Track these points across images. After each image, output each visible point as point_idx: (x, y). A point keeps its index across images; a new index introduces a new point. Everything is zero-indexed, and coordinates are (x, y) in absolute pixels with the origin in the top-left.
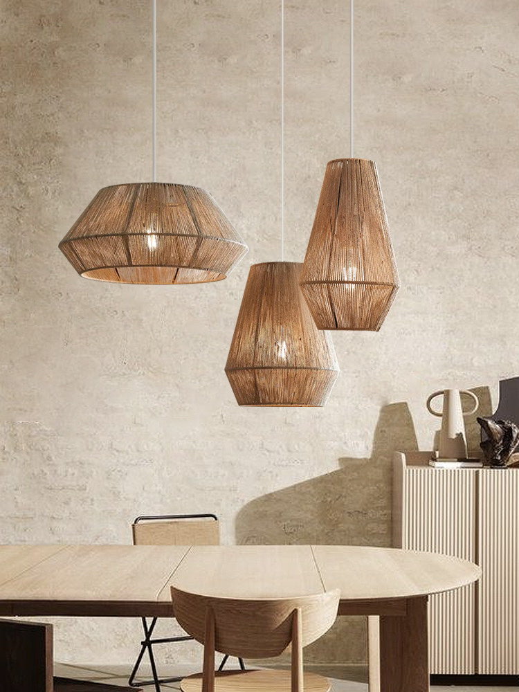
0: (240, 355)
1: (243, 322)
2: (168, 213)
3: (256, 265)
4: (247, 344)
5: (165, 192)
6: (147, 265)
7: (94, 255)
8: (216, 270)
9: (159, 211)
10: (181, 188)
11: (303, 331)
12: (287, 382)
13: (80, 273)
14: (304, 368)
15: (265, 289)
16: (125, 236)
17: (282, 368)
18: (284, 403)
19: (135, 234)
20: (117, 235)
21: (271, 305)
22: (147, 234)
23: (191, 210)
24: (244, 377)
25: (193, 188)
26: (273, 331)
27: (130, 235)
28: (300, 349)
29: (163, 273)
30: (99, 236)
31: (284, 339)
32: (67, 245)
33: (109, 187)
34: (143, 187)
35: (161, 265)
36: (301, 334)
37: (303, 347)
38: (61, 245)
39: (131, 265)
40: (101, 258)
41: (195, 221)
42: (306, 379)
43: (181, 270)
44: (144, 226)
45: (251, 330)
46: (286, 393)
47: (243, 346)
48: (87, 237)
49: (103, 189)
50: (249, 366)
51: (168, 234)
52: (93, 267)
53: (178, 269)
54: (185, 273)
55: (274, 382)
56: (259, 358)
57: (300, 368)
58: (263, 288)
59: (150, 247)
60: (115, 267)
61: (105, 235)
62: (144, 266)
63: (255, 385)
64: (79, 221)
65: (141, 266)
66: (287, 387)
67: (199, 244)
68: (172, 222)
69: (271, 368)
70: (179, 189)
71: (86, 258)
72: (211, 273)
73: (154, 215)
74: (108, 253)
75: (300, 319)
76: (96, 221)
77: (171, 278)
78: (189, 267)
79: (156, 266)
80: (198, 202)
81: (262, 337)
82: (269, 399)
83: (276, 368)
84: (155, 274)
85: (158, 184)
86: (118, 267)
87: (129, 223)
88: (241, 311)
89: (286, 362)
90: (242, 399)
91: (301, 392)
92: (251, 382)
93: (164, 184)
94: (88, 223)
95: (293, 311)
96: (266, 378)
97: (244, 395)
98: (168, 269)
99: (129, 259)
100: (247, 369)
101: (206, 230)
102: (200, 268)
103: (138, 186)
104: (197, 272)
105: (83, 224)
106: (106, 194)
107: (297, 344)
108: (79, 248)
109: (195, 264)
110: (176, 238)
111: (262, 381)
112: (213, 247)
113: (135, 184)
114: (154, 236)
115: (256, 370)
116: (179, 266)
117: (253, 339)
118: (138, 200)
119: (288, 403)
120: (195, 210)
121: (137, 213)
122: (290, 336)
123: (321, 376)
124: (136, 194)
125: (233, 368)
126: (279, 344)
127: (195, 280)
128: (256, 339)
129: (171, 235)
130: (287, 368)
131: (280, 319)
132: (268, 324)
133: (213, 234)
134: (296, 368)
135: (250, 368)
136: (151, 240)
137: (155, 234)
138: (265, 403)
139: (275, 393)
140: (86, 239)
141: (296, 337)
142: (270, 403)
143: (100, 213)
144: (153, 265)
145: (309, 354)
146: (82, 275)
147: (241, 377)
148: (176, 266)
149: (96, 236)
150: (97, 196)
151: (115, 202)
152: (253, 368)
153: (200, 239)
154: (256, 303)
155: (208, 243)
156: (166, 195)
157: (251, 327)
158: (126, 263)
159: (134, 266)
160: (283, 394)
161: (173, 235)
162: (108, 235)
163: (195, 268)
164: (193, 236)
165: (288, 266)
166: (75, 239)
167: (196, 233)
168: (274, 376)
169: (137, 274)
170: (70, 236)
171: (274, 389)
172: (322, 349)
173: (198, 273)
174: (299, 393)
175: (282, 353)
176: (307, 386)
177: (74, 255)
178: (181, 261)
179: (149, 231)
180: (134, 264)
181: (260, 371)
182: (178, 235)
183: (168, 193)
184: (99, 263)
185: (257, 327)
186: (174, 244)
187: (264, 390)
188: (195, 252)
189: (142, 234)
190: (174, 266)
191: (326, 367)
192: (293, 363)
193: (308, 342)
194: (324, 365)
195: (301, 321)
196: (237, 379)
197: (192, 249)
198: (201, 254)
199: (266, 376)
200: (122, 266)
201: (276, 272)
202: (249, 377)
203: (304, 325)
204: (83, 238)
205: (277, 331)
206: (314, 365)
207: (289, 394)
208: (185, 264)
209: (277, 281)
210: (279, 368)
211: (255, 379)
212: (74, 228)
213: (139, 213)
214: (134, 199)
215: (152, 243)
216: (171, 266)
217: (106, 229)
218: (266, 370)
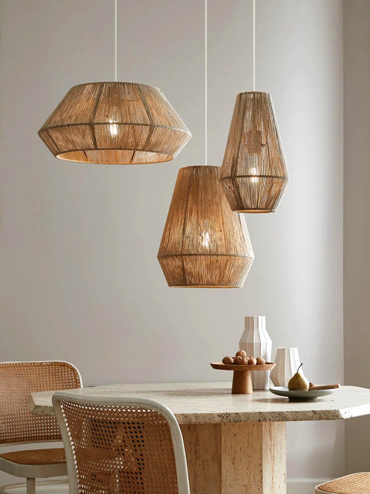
0: (170, 244)
1: (173, 216)
2: (127, 107)
3: (184, 169)
4: (176, 235)
5: (124, 90)
6: (109, 149)
7: (67, 140)
8: (165, 153)
9: (119, 105)
10: (137, 87)
11: (223, 224)
12: (209, 267)
13: (55, 155)
14: (224, 255)
15: (192, 189)
16: (91, 125)
17: (206, 255)
18: (207, 284)
19: (101, 124)
20: (86, 124)
21: (196, 202)
22: (109, 124)
23: (145, 104)
24: (174, 263)
25: (147, 87)
26: (198, 224)
27: (96, 124)
28: (221, 239)
29: (123, 155)
30: (71, 125)
31: (207, 231)
32: (45, 132)
33: (79, 86)
34: (106, 86)
35: (120, 149)
36: (222, 226)
37: (223, 237)
38: (40, 133)
39: (96, 148)
40: (73, 142)
41: (148, 113)
42: (226, 265)
43: (137, 152)
44: (107, 117)
45: (179, 223)
46: (209, 276)
47: (173, 237)
48: (61, 126)
49: (74, 87)
50: (178, 253)
51: (126, 124)
52: (66, 150)
53: (134, 152)
54: (141, 156)
55: (199, 267)
56: (186, 246)
57: (221, 255)
58: (189, 187)
59: (112, 134)
60: (84, 150)
61: (75, 125)
62: (107, 149)
63: (183, 269)
64: (55, 113)
65: (104, 149)
66: (210, 270)
67: (151, 132)
68: (130, 114)
69: (196, 255)
70: (136, 87)
71: (60, 143)
72: (161, 155)
73: (115, 108)
74: (77, 139)
75: (220, 214)
76: (68, 113)
77: (129, 160)
78: (143, 150)
79: (117, 149)
80: (151, 98)
81: (189, 229)
82: (195, 281)
83: (201, 255)
84: (116, 155)
85: (118, 83)
86: (86, 150)
87: (95, 115)
88: (171, 207)
89: (209, 250)
90: (172, 281)
91: (222, 276)
92: (179, 267)
93: (123, 83)
94: (61, 115)
95: (215, 207)
96: (192, 264)
97: (174, 277)
98: (126, 152)
99: (95, 144)
100: (176, 256)
101: (157, 120)
102: (152, 151)
103: (102, 84)
104: (150, 154)
105: (58, 115)
106: (77, 90)
107: (218, 235)
108: (55, 135)
109: (148, 147)
110: (133, 127)
111: (189, 266)
112: (163, 134)
113: (100, 83)
114: (115, 125)
115: (184, 257)
116: (135, 150)
117: (181, 231)
118: (102, 96)
119: (211, 285)
120: (148, 104)
121: (101, 107)
122: (212, 228)
123: (238, 262)
124: (101, 91)
125: (164, 255)
126: (203, 235)
127: (149, 161)
128: (184, 231)
129: (128, 124)
130: (210, 255)
131: (204, 213)
132: (194, 218)
133: (163, 124)
134: (217, 255)
135: (179, 255)
136: (113, 128)
137: (116, 124)
138: (191, 285)
139: (200, 276)
140: (60, 127)
141: (217, 229)
142: (195, 285)
143: (72, 106)
144: (114, 149)
145: (228, 243)
146: (57, 156)
147: (171, 263)
148: (133, 150)
149: (68, 125)
150: (69, 93)
151: (83, 97)
152: (182, 255)
153: (152, 127)
154: (184, 201)
155: (158, 131)
156: (125, 91)
157: (180, 221)
158: (93, 147)
159: (99, 149)
160: (207, 277)
161: (131, 124)
162: (78, 124)
163: (148, 151)
164: (147, 125)
165: (210, 169)
166: (51, 128)
167: (149, 122)
168: (199, 262)
169: (102, 156)
170: (47, 125)
171: (199, 272)
172: (239, 239)
173: (150, 156)
174: (220, 276)
175: (206, 242)
176: (227, 271)
177: (50, 140)
178: (137, 145)
179: (111, 121)
180: (99, 147)
181: (187, 257)
182: (135, 124)
183: (126, 90)
184: (70, 147)
185: (185, 220)
186: (131, 131)
187: (190, 273)
188: (148, 138)
189: (105, 123)
190: (131, 149)
191: (243, 255)
192: (215, 250)
193: (228, 233)
194: (241, 253)
195: (222, 215)
196: (168, 264)
197: (145, 135)
198: (153, 139)
199: (192, 262)
200: (89, 149)
201: (200, 174)
202: (178, 262)
203: (224, 218)
204: (58, 126)
205: (201, 224)
206: (232, 252)
207: (212, 277)
208: (140, 148)
209: (201, 182)
210: (203, 255)
211: (183, 264)
212: (51, 119)
213: (103, 106)
214: (99, 95)
215: (114, 130)
216: (129, 149)
217: (76, 119)
218: (192, 257)
